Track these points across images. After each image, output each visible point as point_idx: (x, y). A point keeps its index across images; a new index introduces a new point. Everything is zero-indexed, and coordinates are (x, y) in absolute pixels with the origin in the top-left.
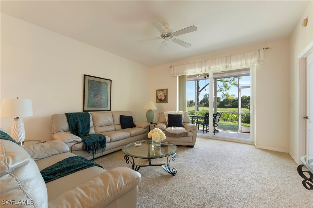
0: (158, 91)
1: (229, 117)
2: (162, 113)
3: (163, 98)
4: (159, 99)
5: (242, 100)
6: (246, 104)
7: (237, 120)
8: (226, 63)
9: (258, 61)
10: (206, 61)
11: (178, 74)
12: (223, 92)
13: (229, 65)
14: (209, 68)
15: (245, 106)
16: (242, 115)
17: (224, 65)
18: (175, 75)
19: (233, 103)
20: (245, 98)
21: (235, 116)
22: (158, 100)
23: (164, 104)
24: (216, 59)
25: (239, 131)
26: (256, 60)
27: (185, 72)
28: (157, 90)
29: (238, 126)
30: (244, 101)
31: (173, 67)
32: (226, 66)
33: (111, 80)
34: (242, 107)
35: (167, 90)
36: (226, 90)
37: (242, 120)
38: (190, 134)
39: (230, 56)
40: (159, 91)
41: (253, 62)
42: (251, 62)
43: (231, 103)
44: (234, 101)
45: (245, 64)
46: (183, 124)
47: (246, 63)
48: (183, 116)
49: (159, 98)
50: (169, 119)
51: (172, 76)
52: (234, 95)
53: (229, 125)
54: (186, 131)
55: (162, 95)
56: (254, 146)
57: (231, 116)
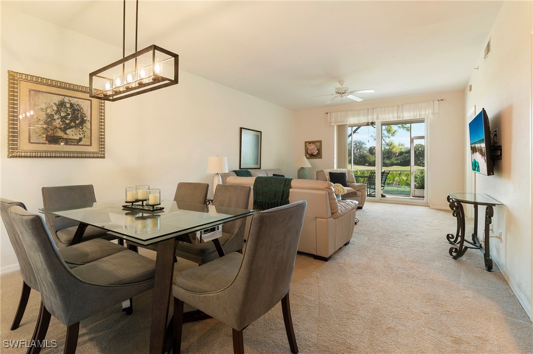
0: (307, 144)
1: (395, 179)
2: (320, 171)
3: (316, 152)
4: (309, 154)
5: (415, 152)
6: (422, 159)
7: (408, 185)
8: (398, 113)
9: (433, 113)
10: (373, 108)
11: (338, 122)
12: (385, 140)
13: (401, 115)
14: (377, 117)
15: (420, 163)
16: (416, 177)
17: (395, 115)
18: (332, 124)
19: (399, 157)
20: (420, 149)
21: (405, 178)
22: (307, 155)
23: (316, 161)
24: (385, 107)
25: (411, 196)
26: (430, 112)
27: (347, 121)
28: (306, 142)
29: (410, 192)
30: (419, 153)
31: (330, 113)
32: (397, 116)
33: (261, 132)
34: (416, 164)
35: (320, 142)
36: (390, 136)
37: (415, 185)
38: (359, 193)
39: (402, 105)
40: (310, 143)
41: (427, 114)
42: (425, 114)
43: (397, 157)
44: (401, 153)
45: (418, 115)
46: (347, 184)
47: (420, 114)
48: (347, 175)
49: (309, 152)
50: (330, 178)
51: (328, 124)
52: (402, 145)
53: (397, 191)
54: (354, 190)
55: (313, 149)
56: (428, 208)
57: (397, 178)
